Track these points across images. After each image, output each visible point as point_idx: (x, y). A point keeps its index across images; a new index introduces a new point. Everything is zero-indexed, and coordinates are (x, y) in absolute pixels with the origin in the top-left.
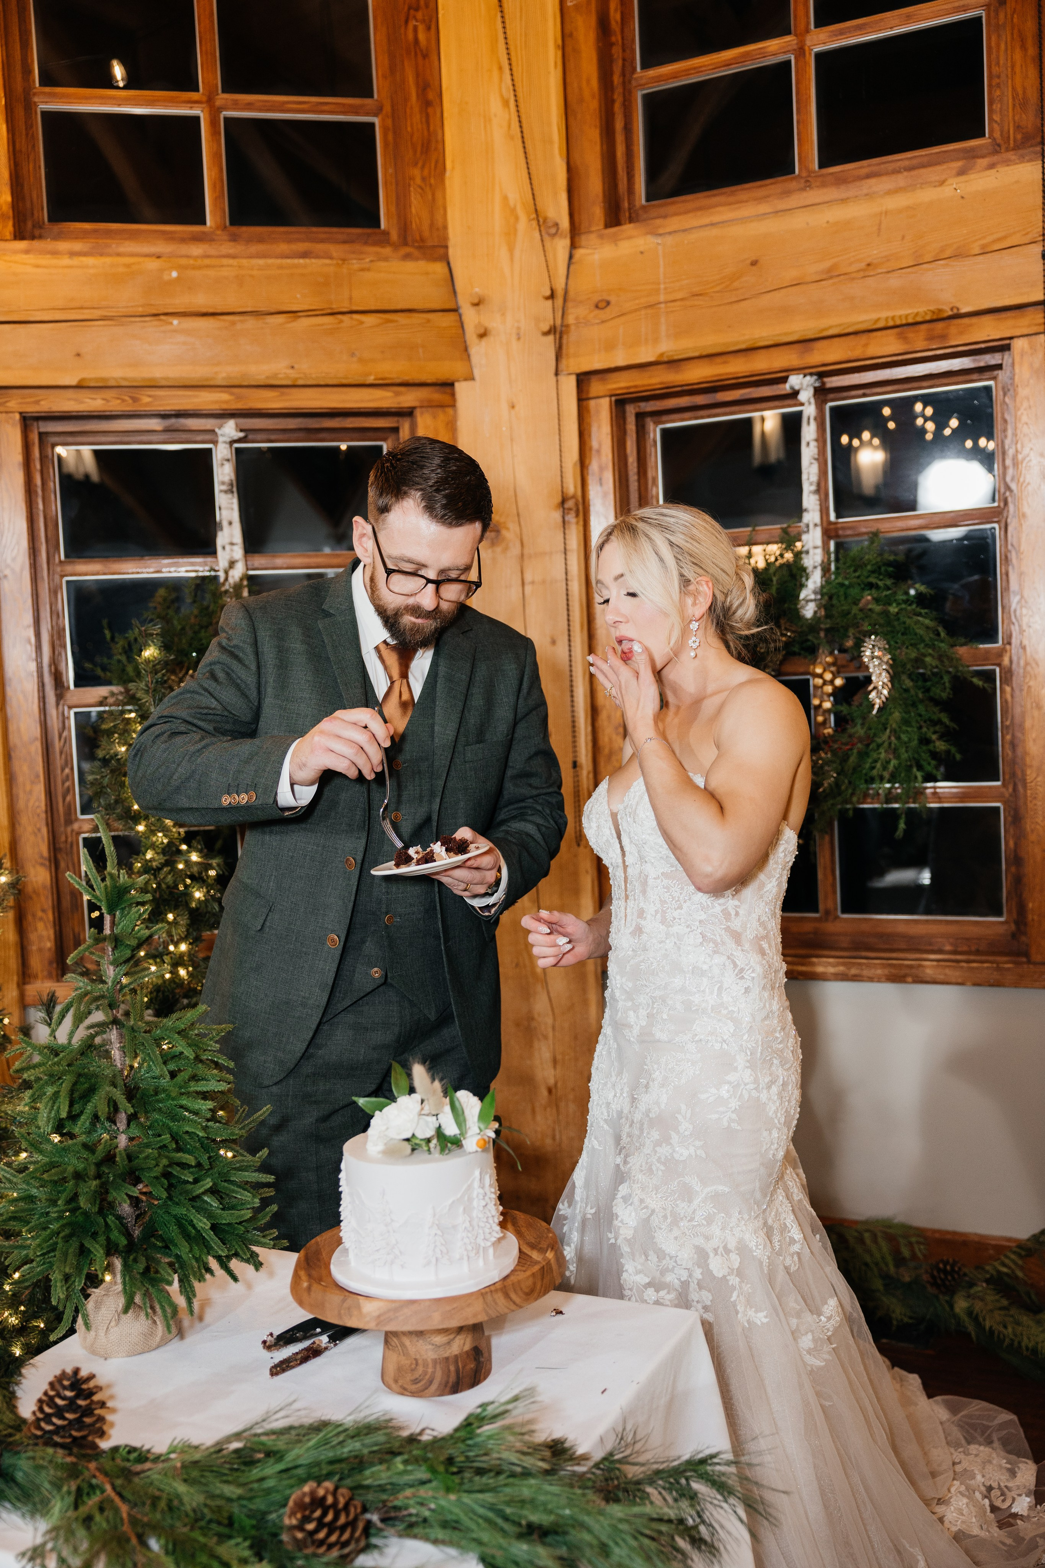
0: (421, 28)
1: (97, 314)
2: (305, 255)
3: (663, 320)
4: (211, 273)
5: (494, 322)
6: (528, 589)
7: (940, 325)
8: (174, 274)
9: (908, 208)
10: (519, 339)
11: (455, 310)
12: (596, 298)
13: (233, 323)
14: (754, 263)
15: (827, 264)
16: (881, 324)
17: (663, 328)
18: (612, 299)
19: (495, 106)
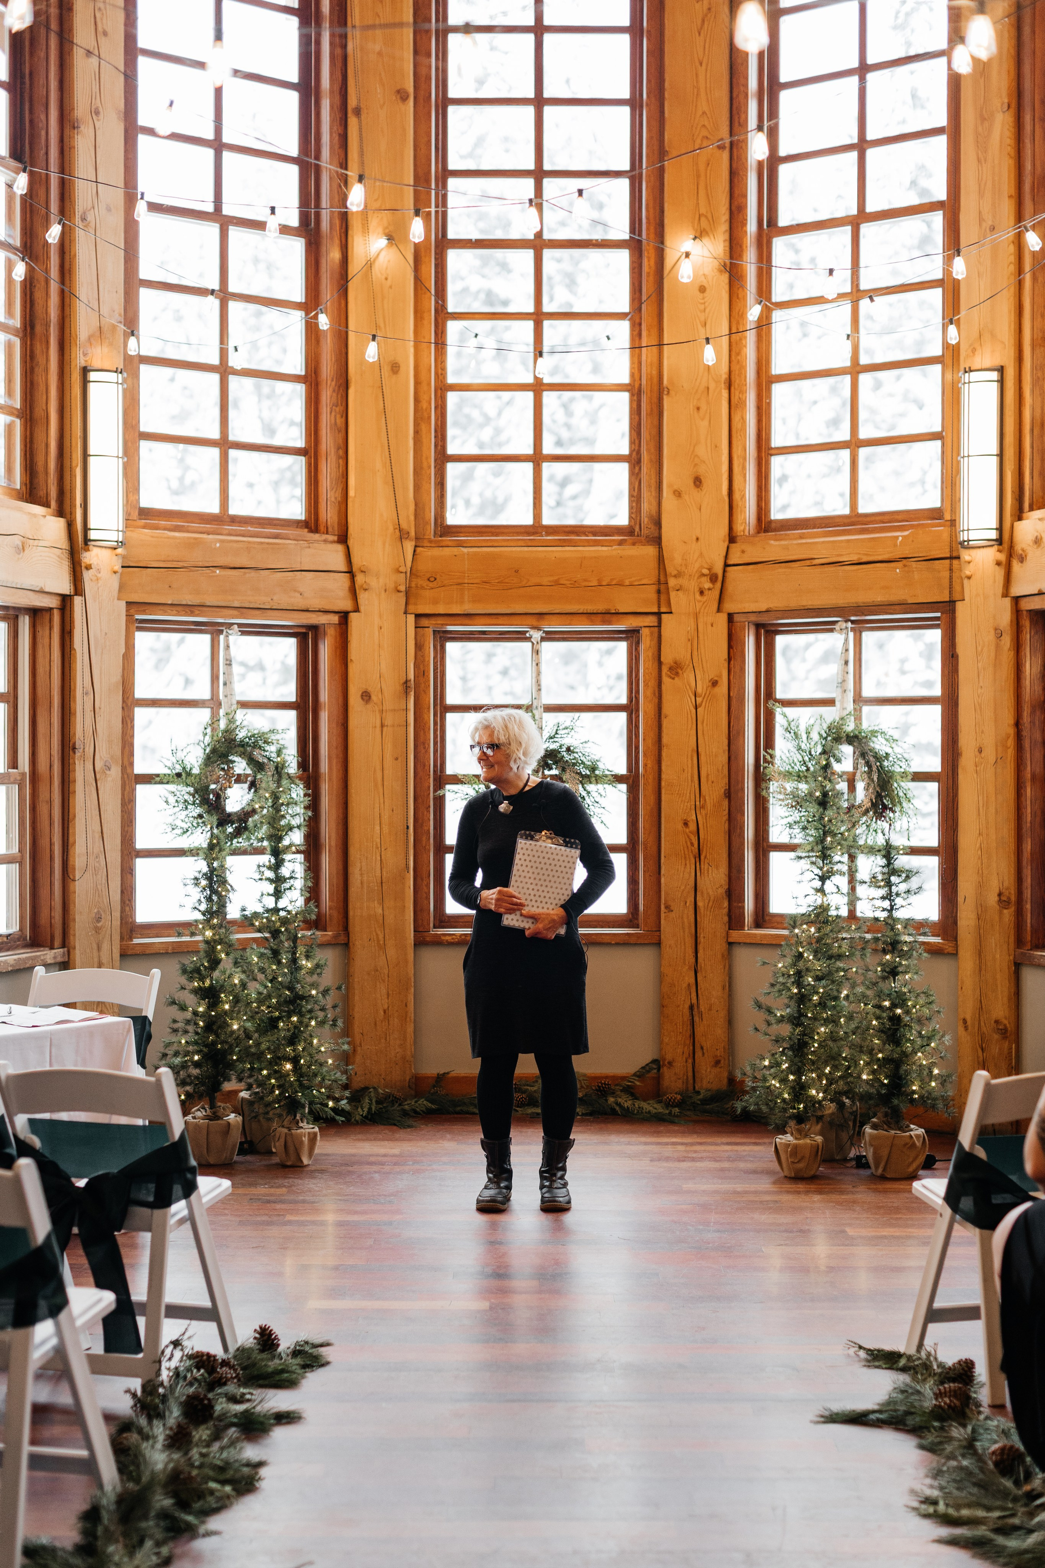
0: (338, 416)
1: (180, 564)
2: (276, 537)
3: (466, 592)
4: (235, 545)
5: (373, 582)
6: (385, 729)
7: (609, 616)
8: (218, 545)
9: (595, 557)
10: (386, 591)
11: (351, 572)
12: (428, 575)
13: (245, 573)
14: (517, 571)
15: (556, 578)
16: (581, 611)
17: (466, 598)
18: (438, 577)
19: (379, 465)
